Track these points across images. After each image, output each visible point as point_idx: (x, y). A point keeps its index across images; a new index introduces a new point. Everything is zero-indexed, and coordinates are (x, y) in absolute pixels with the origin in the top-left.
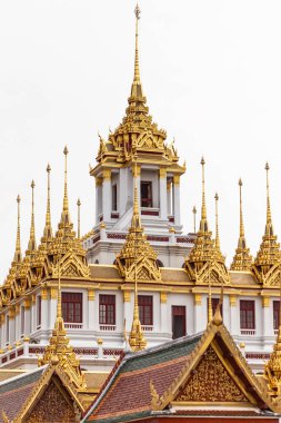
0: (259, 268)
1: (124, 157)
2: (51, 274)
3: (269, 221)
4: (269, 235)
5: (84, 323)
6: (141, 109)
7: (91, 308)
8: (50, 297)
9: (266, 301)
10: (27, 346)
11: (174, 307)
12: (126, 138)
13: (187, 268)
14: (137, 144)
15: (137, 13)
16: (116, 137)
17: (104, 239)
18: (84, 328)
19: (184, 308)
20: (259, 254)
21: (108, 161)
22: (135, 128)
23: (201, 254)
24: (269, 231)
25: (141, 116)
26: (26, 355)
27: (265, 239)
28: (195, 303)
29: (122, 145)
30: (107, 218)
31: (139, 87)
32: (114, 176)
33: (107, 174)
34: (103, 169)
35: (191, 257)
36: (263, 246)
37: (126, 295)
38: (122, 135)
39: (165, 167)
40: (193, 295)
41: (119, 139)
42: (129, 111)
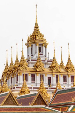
0: (67, 68)
1: (34, 41)
2: (20, 70)
3: (69, 57)
4: (69, 60)
5: (28, 81)
6: (38, 29)
7: (30, 78)
8: (20, 75)
9: (69, 76)
10: (16, 87)
11: (48, 77)
12: (35, 36)
13: (51, 68)
14: (37, 38)
15: (36, 6)
16: (32, 36)
17: (30, 61)
18: (28, 82)
19: (50, 77)
20: (67, 65)
21: (30, 42)
22: (37, 34)
23: (54, 65)
24: (69, 59)
25: (38, 31)
26: (16, 89)
27: (68, 61)
28: (53, 76)
29: (34, 38)
30: (30, 56)
31: (37, 24)
32: (32, 45)
33: (30, 45)
34: (29, 44)
35: (52, 65)
36: (68, 63)
37: (38, 74)
38: (34, 36)
39: (44, 43)
40: (53, 74)
41: (33, 37)
42: (35, 30)
